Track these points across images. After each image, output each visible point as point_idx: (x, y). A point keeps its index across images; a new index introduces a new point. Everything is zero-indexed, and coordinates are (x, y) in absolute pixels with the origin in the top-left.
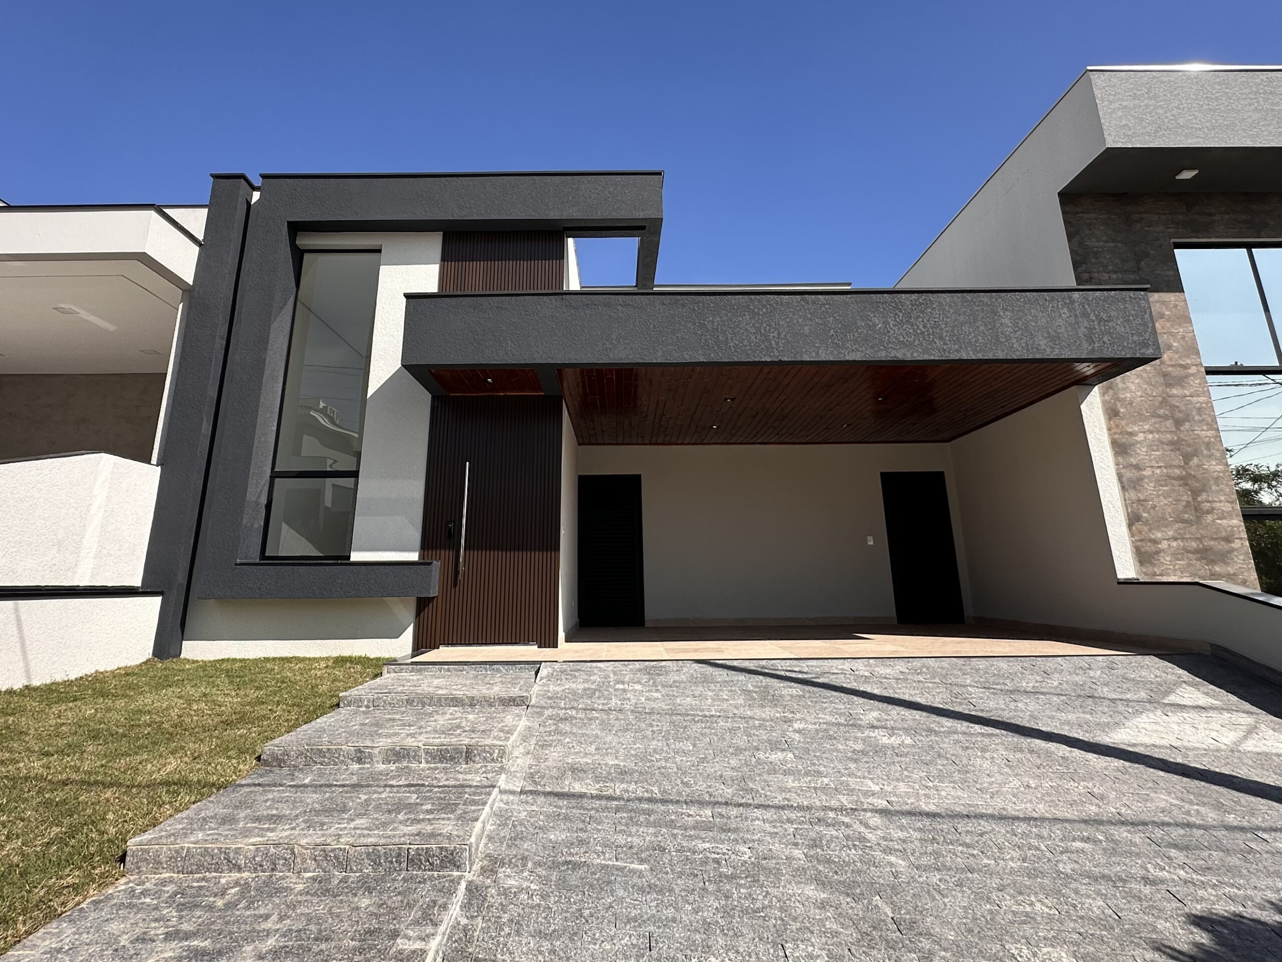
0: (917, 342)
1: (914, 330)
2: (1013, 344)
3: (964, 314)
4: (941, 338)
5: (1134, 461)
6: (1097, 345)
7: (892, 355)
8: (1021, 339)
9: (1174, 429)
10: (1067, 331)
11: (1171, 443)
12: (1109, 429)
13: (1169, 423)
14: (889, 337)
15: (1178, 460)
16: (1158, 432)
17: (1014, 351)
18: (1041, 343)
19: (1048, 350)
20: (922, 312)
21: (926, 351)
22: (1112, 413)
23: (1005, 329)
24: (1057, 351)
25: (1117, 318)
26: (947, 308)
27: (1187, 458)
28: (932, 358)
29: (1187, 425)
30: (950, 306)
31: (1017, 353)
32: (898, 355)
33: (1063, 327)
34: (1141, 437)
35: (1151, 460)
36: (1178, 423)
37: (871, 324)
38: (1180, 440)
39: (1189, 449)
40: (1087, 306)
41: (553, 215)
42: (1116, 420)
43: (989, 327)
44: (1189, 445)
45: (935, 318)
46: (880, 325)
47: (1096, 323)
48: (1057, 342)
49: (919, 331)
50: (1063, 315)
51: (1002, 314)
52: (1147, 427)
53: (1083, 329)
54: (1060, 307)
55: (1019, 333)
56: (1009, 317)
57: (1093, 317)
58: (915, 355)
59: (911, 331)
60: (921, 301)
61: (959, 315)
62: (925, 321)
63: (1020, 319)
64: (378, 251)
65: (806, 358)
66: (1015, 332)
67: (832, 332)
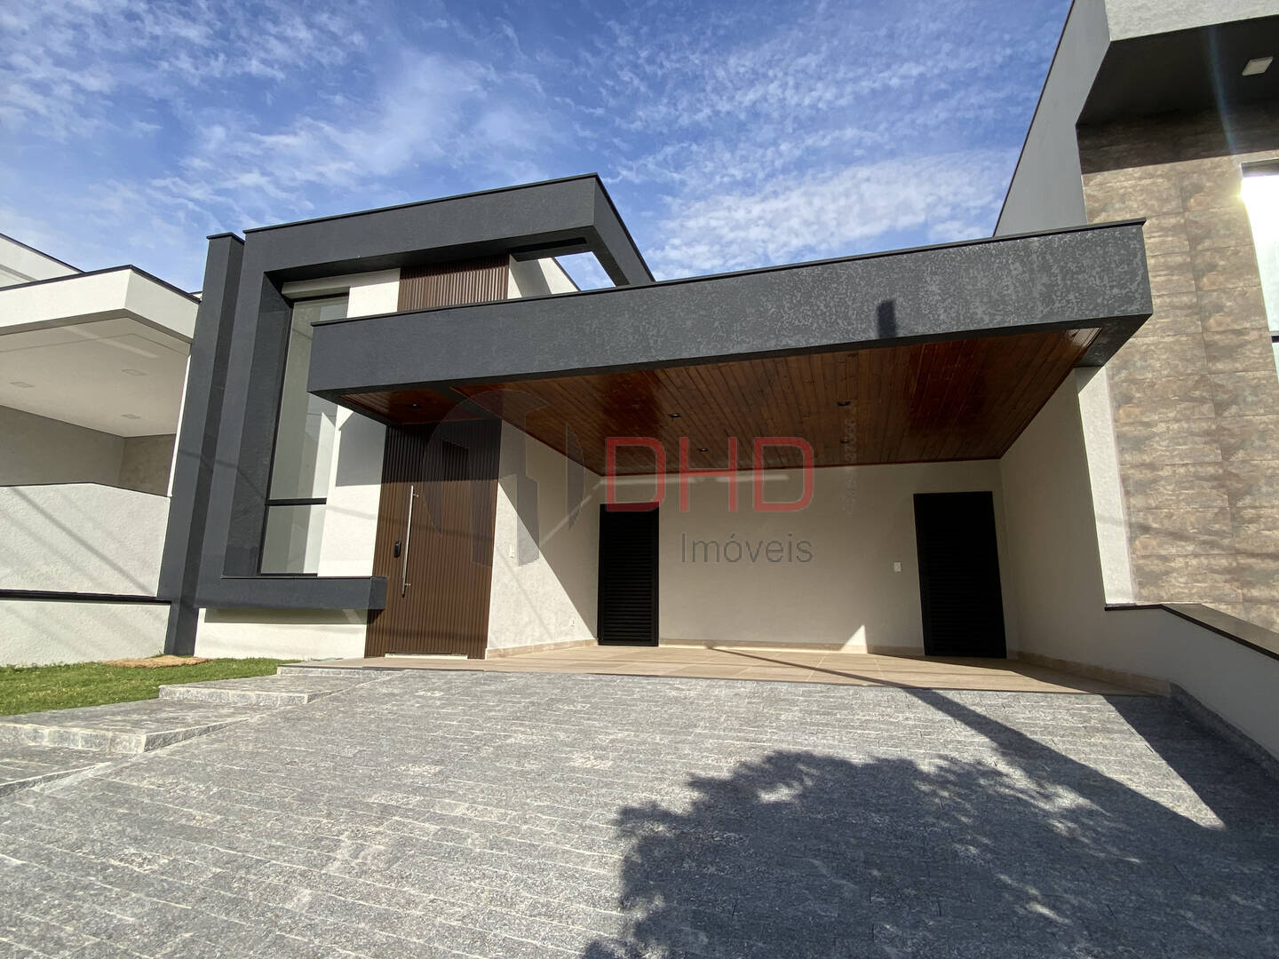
0: (815, 325)
1: (813, 312)
2: (939, 315)
3: (879, 285)
4: (846, 317)
5: (1147, 459)
6: (1057, 305)
7: (784, 343)
8: (951, 308)
9: (1213, 415)
10: (1017, 292)
11: (1208, 433)
12: (1116, 421)
13: (1207, 408)
14: (782, 322)
15: (1216, 455)
16: (1188, 420)
17: (940, 325)
18: (977, 310)
19: (987, 319)
20: (826, 289)
21: (825, 335)
22: (1121, 400)
23: (931, 299)
24: (998, 318)
25: (1093, 268)
26: (858, 280)
27: (1228, 452)
28: (832, 342)
29: (1234, 409)
30: (862, 278)
31: (943, 327)
32: (790, 342)
33: (1012, 288)
34: (1162, 427)
35: (1173, 457)
36: (1220, 407)
37: (762, 309)
38: (1221, 429)
39: (1233, 441)
40: (1048, 257)
42: (1127, 407)
43: (910, 297)
44: (1232, 435)
45: (840, 294)
46: (773, 310)
47: (1059, 278)
48: (1001, 307)
49: (819, 312)
50: (1014, 273)
51: (928, 279)
52: (1171, 415)
53: (1039, 287)
54: (1010, 262)
55: (949, 300)
56: (937, 282)
57: (1055, 270)
58: (812, 340)
59: (809, 313)
60: (825, 275)
61: (872, 287)
62: (828, 299)
63: (953, 283)
64: (347, 294)
65: (685, 355)
66: (944, 300)
67: (717, 324)
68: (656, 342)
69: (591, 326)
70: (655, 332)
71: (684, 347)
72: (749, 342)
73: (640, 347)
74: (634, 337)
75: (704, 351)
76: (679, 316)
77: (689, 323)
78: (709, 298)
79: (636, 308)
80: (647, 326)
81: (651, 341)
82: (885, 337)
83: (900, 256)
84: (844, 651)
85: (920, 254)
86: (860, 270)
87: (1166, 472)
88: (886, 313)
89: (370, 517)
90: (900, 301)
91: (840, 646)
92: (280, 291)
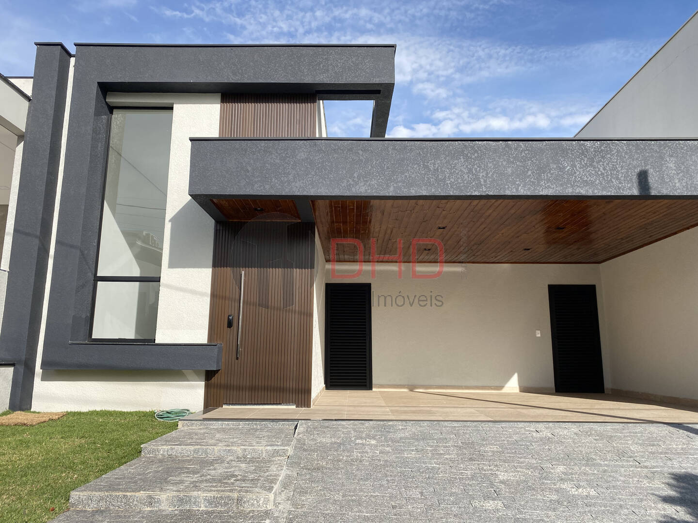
0: (598, 181)
1: (596, 172)
2: (675, 183)
3: (637, 159)
4: (617, 178)
7: (577, 191)
8: (683, 179)
14: (576, 177)
17: (676, 190)
20: (603, 157)
23: (670, 172)
26: (623, 154)
28: (609, 194)
30: (626, 153)
31: (679, 191)
32: (582, 191)
37: (561, 166)
41: (308, 79)
43: (657, 170)
45: (613, 162)
46: (569, 167)
49: (600, 173)
51: (668, 159)
55: (681, 175)
56: (673, 162)
58: (596, 191)
59: (593, 172)
60: (602, 148)
61: (633, 160)
62: (605, 164)
63: (683, 164)
64: (171, 108)
65: (508, 193)
66: (678, 174)
67: (530, 173)
68: (485, 181)
69: (434, 164)
70: (484, 174)
71: (507, 187)
72: (553, 188)
73: (474, 184)
74: (468, 176)
75: (522, 191)
76: (502, 164)
77: (509, 170)
78: (523, 154)
79: (469, 155)
80: (478, 169)
81: (482, 180)
82: (643, 194)
83: (649, 142)
84: (504, 390)
85: (662, 142)
86: (625, 148)
88: (643, 177)
89: (202, 294)
90: (651, 171)
91: (500, 387)
92: (105, 98)
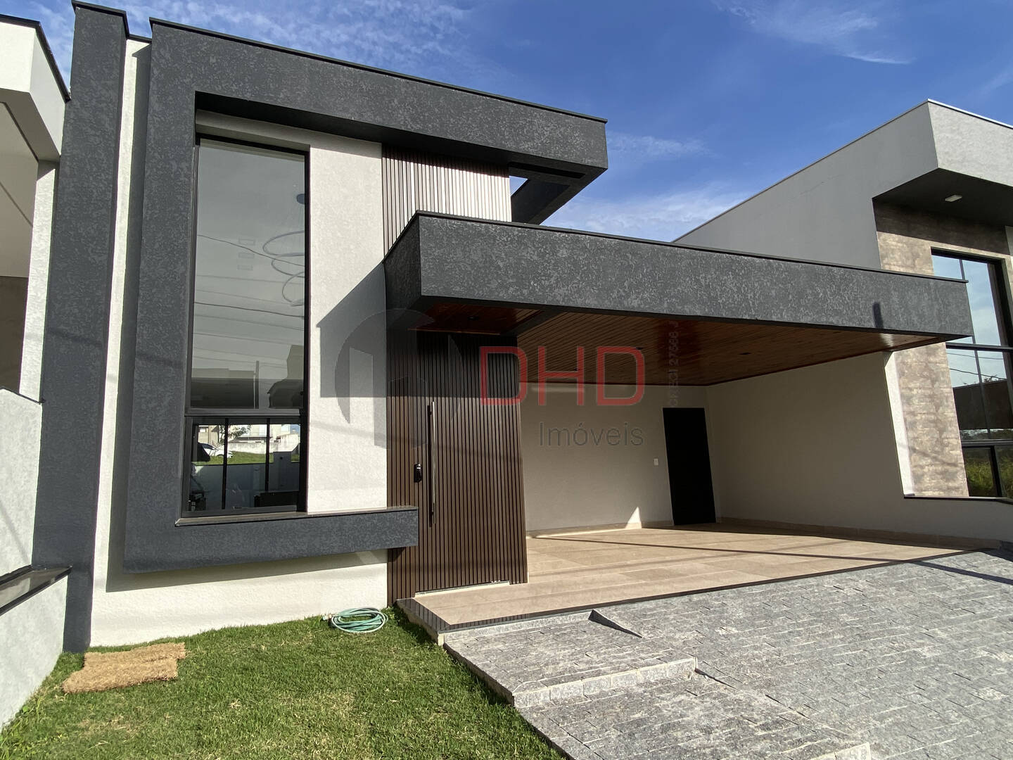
0: (845, 311)
1: (843, 301)
2: (900, 318)
3: (872, 290)
5: (912, 409)
8: (904, 315)
9: (931, 387)
10: (928, 311)
11: (930, 396)
12: (900, 385)
13: (929, 382)
14: (828, 305)
15: (934, 409)
16: (924, 388)
17: (901, 325)
18: (914, 319)
20: (847, 286)
21: (850, 320)
23: (895, 306)
24: (923, 326)
26: (862, 284)
27: (937, 407)
29: (937, 384)
32: (834, 321)
33: (926, 308)
34: (915, 391)
35: (920, 409)
36: (933, 382)
37: (815, 292)
38: (934, 394)
40: (937, 293)
42: (903, 378)
43: (886, 303)
44: (938, 398)
45: (855, 292)
46: (821, 294)
47: (942, 306)
48: (923, 319)
49: (846, 302)
50: (926, 299)
51: (893, 293)
52: (918, 384)
53: (936, 310)
54: (923, 291)
55: (903, 309)
56: (897, 296)
58: (844, 322)
61: (869, 291)
62: (849, 293)
63: (903, 298)
64: (306, 153)
65: (774, 318)
66: (900, 309)
67: (790, 297)
70: (752, 295)
71: (772, 311)
72: (811, 316)
73: (743, 305)
74: (738, 296)
75: (785, 317)
77: (773, 293)
78: (784, 275)
80: (746, 288)
81: (751, 302)
82: (878, 327)
84: (629, 527)
86: (861, 278)
87: (918, 418)
88: (877, 310)
90: (882, 304)
91: (625, 525)
